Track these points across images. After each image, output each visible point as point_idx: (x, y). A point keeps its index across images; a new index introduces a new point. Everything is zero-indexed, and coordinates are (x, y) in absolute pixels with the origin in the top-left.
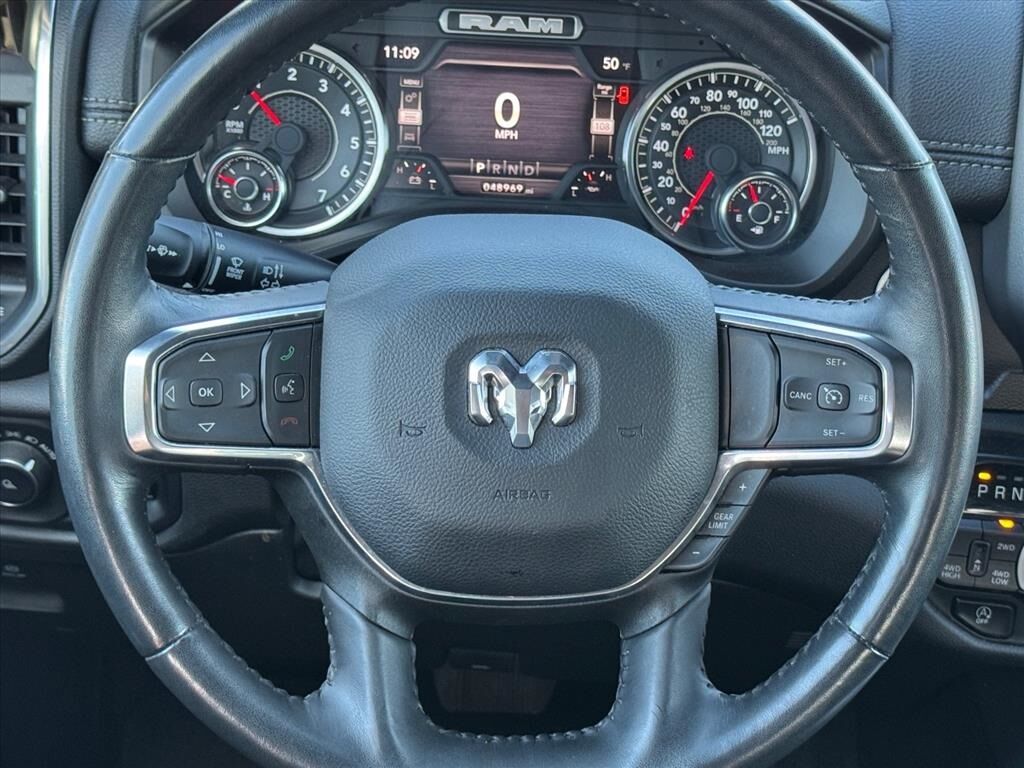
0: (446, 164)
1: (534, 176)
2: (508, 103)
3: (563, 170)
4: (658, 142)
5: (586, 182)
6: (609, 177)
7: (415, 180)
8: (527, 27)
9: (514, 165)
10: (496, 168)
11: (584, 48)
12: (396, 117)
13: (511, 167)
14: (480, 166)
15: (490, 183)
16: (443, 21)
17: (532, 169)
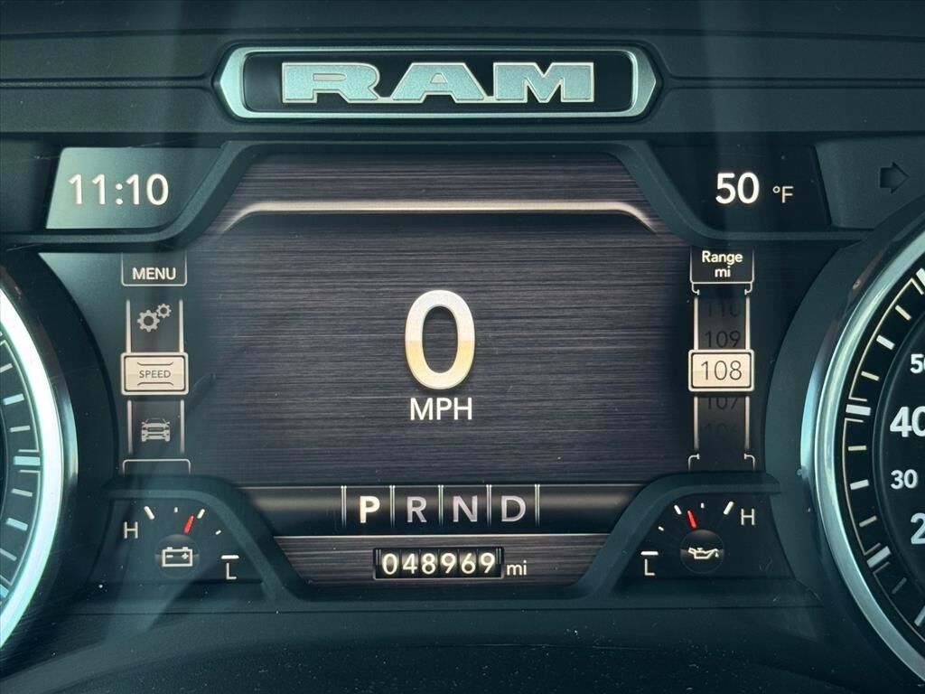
0: (269, 504)
1: (528, 524)
2: (440, 316)
3: (612, 501)
4: (904, 411)
5: (679, 534)
6: (749, 517)
7: (177, 558)
8: (490, 91)
9: (466, 495)
10: (416, 506)
11: (661, 145)
12: (108, 376)
13: (458, 502)
14: (368, 505)
15: (402, 551)
16: (231, 84)
17: (522, 503)
